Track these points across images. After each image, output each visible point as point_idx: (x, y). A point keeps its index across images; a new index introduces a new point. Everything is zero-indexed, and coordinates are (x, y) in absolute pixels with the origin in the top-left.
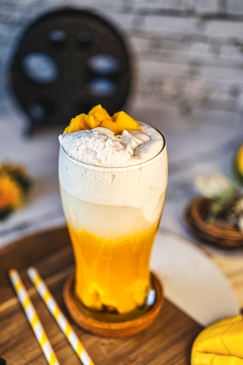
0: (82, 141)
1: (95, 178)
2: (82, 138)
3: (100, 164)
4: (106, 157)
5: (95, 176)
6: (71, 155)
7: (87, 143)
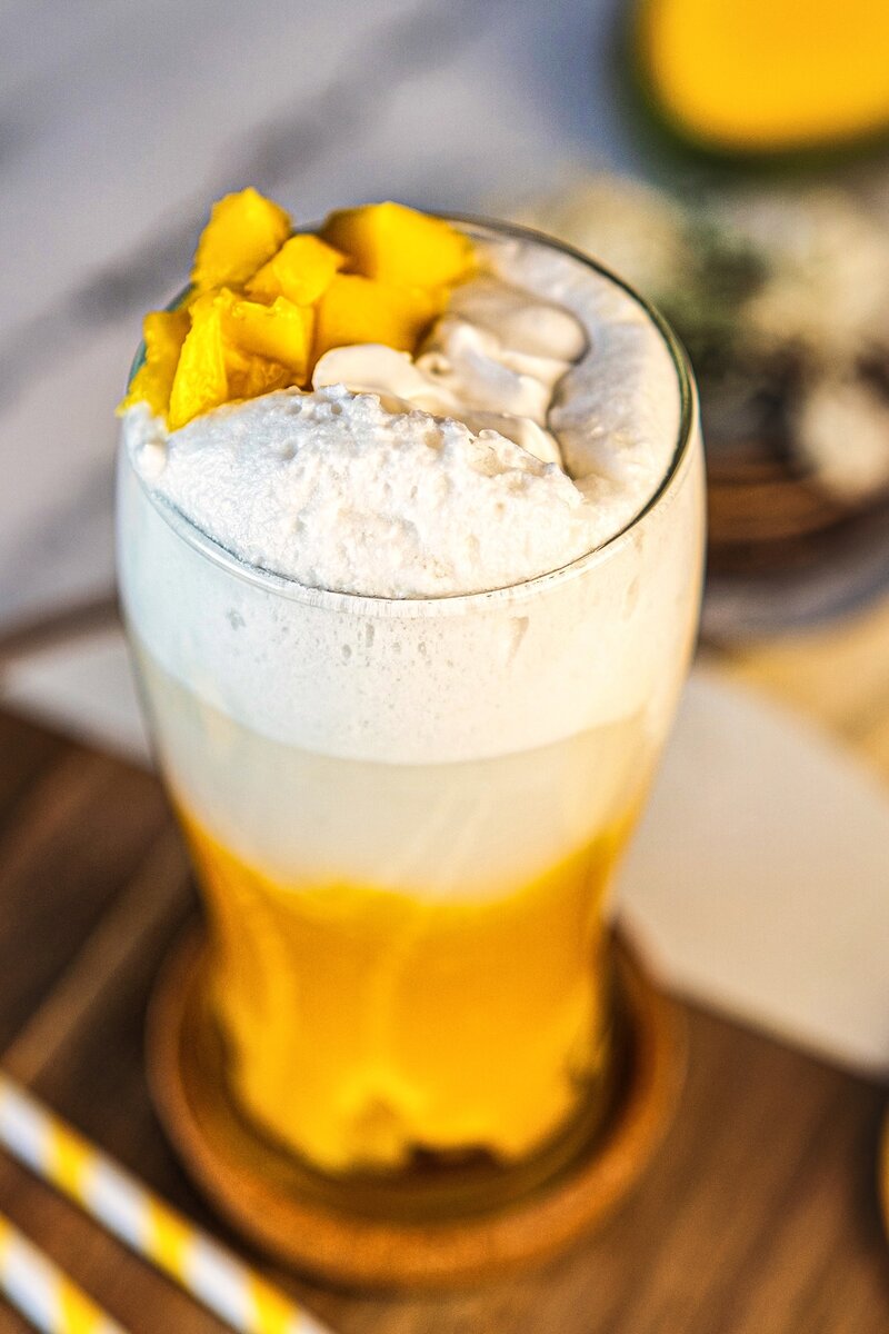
0: (313, 480)
1: (424, 652)
2: (307, 461)
3: (446, 585)
4: (474, 541)
5: (420, 646)
6: (262, 559)
7: (344, 486)
